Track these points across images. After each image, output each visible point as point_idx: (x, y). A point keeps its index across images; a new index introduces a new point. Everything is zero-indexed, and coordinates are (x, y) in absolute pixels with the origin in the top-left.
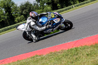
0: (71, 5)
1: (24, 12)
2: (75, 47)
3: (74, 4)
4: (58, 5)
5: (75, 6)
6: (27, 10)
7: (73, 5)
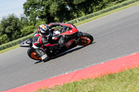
0: (75, 18)
1: (7, 30)
2: (72, 81)
3: (78, 16)
4: (56, 19)
5: (79, 20)
6: (11, 27)
7: (77, 19)
